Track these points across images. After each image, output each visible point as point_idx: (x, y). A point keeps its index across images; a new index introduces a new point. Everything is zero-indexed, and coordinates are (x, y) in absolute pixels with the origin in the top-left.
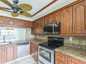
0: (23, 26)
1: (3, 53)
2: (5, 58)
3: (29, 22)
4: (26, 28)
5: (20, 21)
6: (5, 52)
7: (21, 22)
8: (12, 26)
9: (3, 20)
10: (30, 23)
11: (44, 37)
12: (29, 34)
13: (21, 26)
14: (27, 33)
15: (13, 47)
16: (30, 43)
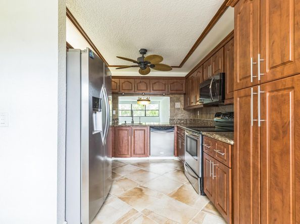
0: (162, 90)
1: (130, 137)
2: (132, 149)
3: (175, 80)
4: (172, 94)
5: (157, 80)
6: (133, 137)
7: (158, 82)
8: (143, 91)
9: (130, 83)
10: (178, 80)
11: (210, 114)
12: (179, 109)
13: (159, 90)
14: (173, 106)
15: (143, 131)
16: (176, 128)
